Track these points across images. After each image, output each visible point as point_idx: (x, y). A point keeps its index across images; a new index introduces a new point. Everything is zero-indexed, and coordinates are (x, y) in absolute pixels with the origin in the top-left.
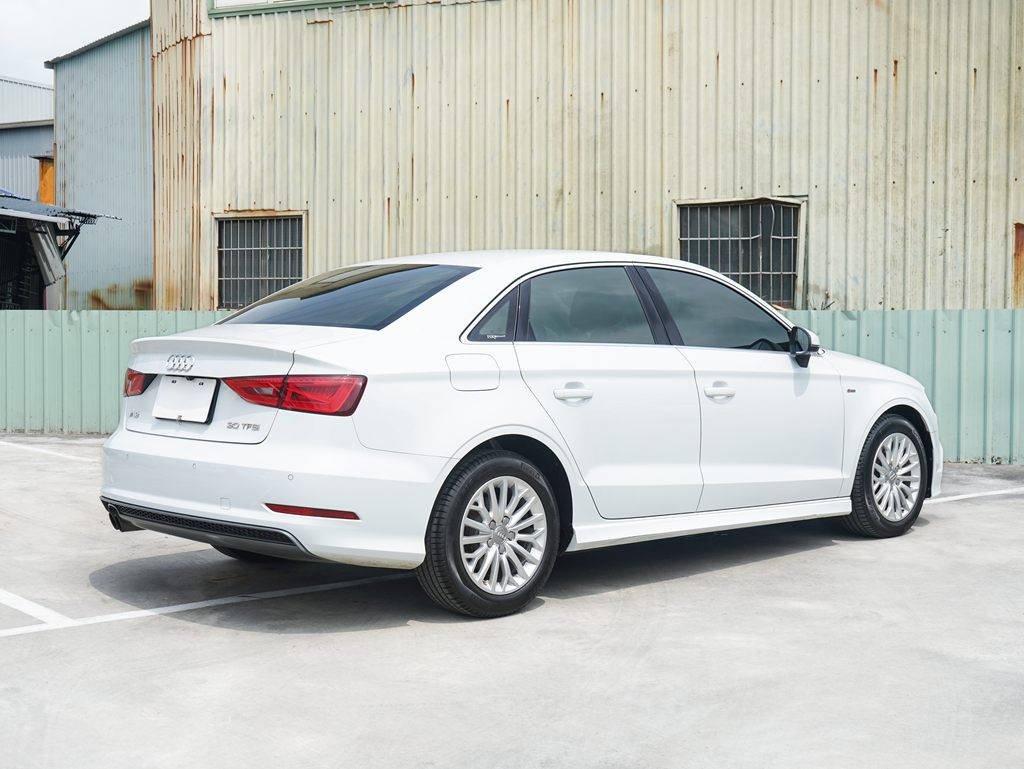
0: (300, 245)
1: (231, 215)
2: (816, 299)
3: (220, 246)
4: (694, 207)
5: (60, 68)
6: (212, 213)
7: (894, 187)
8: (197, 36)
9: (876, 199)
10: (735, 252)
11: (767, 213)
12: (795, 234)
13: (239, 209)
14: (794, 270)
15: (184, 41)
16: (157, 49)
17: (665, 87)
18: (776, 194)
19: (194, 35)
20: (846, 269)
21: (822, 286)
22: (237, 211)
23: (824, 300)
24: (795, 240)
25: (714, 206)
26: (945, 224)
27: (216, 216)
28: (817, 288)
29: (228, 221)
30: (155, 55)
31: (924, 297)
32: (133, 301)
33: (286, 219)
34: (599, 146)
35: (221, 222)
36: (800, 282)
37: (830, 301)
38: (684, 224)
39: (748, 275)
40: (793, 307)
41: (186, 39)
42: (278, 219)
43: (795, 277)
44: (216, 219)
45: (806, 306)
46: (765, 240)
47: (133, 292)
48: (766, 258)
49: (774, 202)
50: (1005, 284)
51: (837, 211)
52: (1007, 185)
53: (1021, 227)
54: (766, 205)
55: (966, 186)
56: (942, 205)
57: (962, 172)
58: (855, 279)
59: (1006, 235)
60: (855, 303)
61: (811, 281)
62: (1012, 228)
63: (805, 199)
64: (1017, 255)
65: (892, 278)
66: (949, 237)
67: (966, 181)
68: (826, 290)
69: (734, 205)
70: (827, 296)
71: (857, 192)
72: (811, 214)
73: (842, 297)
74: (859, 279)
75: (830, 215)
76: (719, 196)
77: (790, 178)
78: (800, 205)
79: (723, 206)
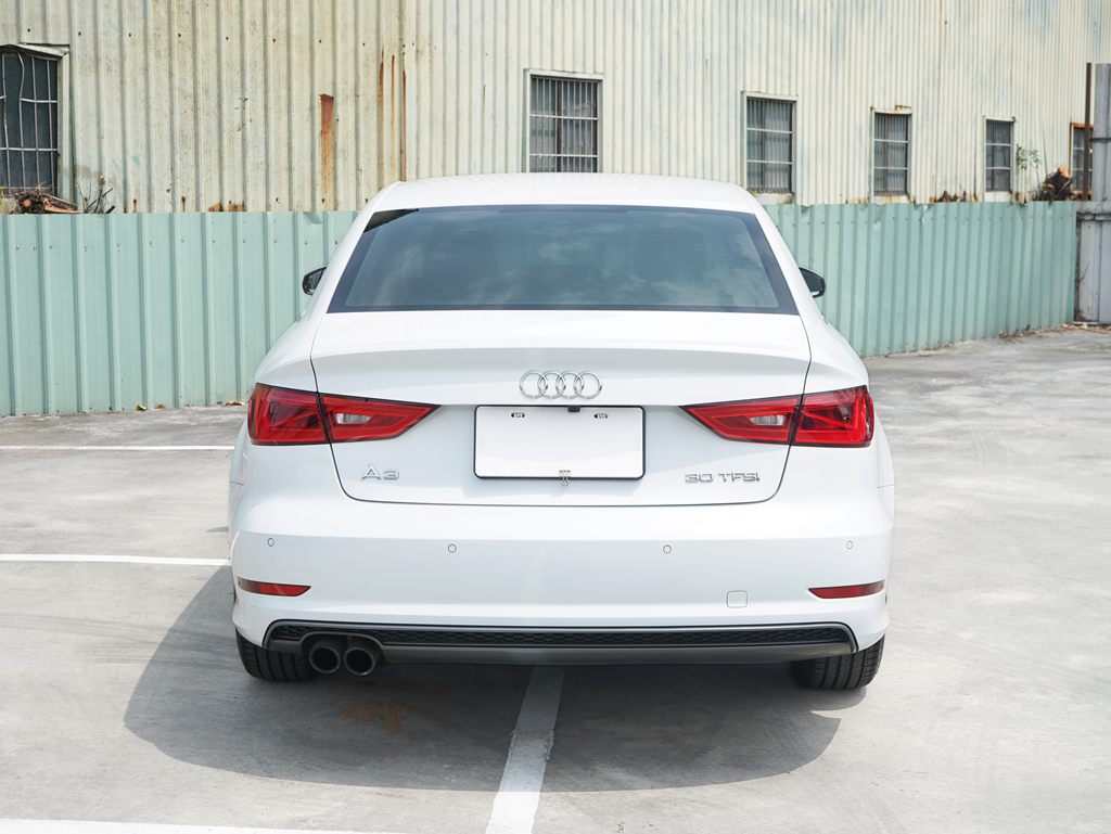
2: (87, 183)
7: (180, 42)
9: (158, 55)
11: (14, 65)
12: (55, 97)
14: (56, 146)
18: (25, 39)
20: (124, 146)
21: (94, 168)
23: (98, 187)
24: (55, 106)
26: (243, 92)
28: (87, 171)
31: (221, 183)
36: (64, 162)
37: (107, 188)
43: (57, 155)
45: (74, 195)
46: (11, 104)
48: (14, 129)
49: (23, 52)
51: (109, 69)
52: (311, 48)
53: (327, 101)
54: (14, 55)
55: (265, 45)
56: (239, 69)
57: (259, 27)
58: (136, 159)
59: (312, 109)
60: (137, 191)
61: (80, 160)
62: (318, 101)
63: (66, 49)
64: (323, 133)
65: (181, 159)
66: (248, 109)
67: (265, 40)
68: (100, 174)
70: (102, 182)
71: (133, 44)
72: (74, 72)
73: (119, 182)
74: (141, 159)
75: (101, 73)
77: (44, 20)
78: (60, 58)
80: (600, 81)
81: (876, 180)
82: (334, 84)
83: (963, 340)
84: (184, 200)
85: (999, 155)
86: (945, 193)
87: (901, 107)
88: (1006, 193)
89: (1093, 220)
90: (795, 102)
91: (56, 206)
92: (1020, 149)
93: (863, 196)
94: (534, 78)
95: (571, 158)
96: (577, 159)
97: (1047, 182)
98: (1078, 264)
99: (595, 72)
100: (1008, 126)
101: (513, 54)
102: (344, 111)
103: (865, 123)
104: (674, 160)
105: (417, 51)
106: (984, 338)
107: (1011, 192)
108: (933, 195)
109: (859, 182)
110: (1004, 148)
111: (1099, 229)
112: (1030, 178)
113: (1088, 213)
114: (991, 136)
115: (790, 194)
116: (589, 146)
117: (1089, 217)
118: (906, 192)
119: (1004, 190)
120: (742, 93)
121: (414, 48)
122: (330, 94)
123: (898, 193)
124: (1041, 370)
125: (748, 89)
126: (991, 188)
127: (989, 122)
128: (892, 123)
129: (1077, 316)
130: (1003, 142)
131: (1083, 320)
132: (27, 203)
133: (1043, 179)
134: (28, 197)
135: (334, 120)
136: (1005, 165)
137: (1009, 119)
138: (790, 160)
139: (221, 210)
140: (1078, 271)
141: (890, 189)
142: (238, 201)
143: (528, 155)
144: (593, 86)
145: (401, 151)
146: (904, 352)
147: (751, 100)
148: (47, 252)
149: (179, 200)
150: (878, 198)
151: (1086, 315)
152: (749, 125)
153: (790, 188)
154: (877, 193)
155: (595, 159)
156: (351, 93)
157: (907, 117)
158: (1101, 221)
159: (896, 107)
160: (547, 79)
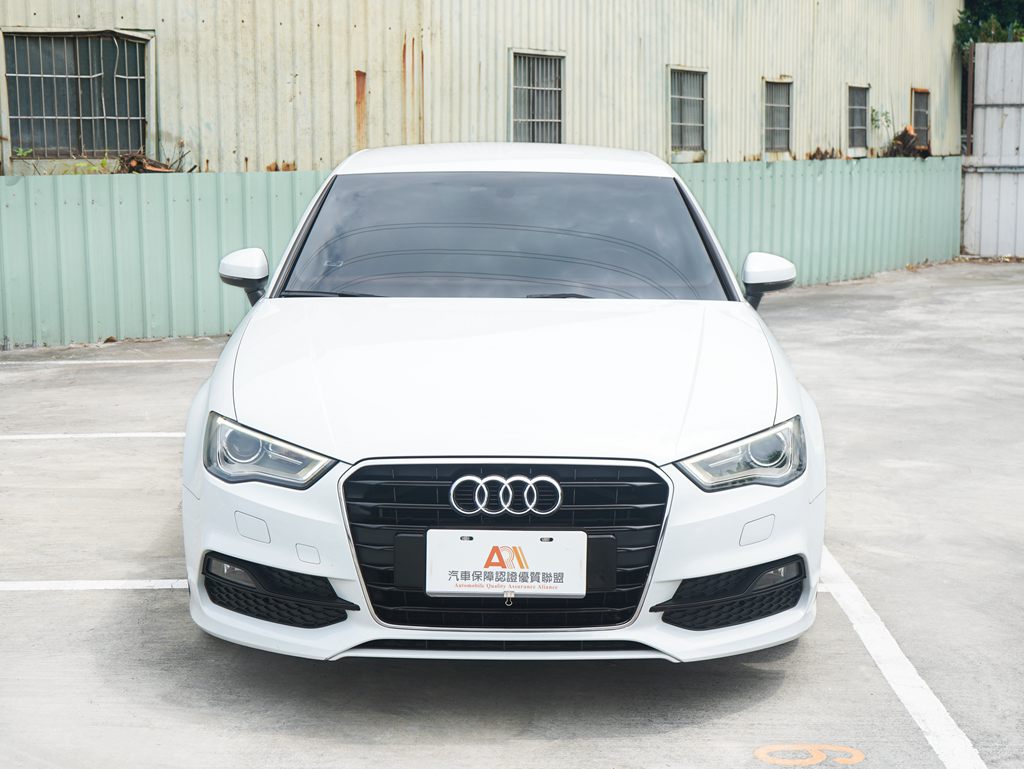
2: (170, 147)
4: (22, 36)
7: (243, 27)
9: (225, 38)
11: (110, 47)
12: (143, 74)
14: (145, 115)
18: (119, 25)
20: (198, 115)
21: (175, 134)
23: (179, 149)
24: (143, 81)
25: (47, 37)
26: (293, 69)
28: (169, 135)
31: (276, 145)
36: (151, 128)
37: (185, 150)
38: (8, 57)
39: (91, 120)
43: (144, 122)
46: (108, 79)
48: (110, 101)
49: (118, 35)
50: (349, 132)
51: (187, 50)
52: (348, 32)
53: (361, 75)
54: (109, 39)
55: (311, 30)
56: (290, 49)
57: (307, 15)
58: (208, 126)
59: (348, 83)
60: (209, 152)
61: (163, 127)
62: (353, 77)
63: (152, 33)
64: (358, 103)
65: (244, 125)
66: (297, 82)
67: (311, 25)
68: (180, 138)
69: (71, 37)
70: (182, 145)
71: (206, 29)
72: (159, 53)
73: (195, 145)
74: (212, 126)
75: (180, 53)
76: (53, 25)
77: (135, 9)
78: (147, 41)
79: (59, 37)
80: (563, 57)
81: (767, 139)
82: (366, 62)
83: (880, 271)
84: (246, 159)
85: (857, 117)
86: (818, 149)
87: (785, 76)
88: (864, 149)
89: (976, 172)
90: (706, 73)
91: (152, 165)
92: (874, 111)
93: (757, 152)
94: (516, 55)
95: (542, 123)
96: (547, 123)
97: (896, 139)
98: (963, 208)
99: (560, 50)
100: (865, 91)
101: (501, 37)
102: (373, 84)
103: (758, 89)
104: (617, 123)
105: (432, 34)
106: (895, 270)
107: (867, 148)
108: (809, 151)
109: (755, 142)
110: (861, 110)
111: (980, 179)
112: (882, 136)
113: (971, 167)
114: (852, 102)
115: (702, 152)
116: (555, 111)
117: (972, 170)
118: (788, 149)
119: (860, 146)
120: (667, 66)
121: (429, 32)
122: (363, 71)
123: (782, 150)
124: (961, 294)
125: (671, 63)
126: (852, 144)
127: (851, 88)
128: (778, 89)
129: (963, 250)
130: (861, 105)
131: (967, 254)
132: (134, 163)
133: (892, 137)
134: (133, 158)
135: (367, 92)
136: (862, 125)
137: (865, 86)
138: (703, 123)
139: (277, 169)
140: (963, 214)
141: (777, 146)
142: (290, 161)
143: (512, 120)
144: (558, 61)
145: (420, 118)
146: (838, 281)
147: (673, 72)
148: (197, 203)
149: (243, 160)
150: (768, 154)
151: (968, 250)
152: (672, 94)
153: (702, 147)
154: (767, 150)
155: (560, 123)
156: (379, 69)
157: (789, 85)
158: (982, 173)
159: (781, 76)
160: (524, 56)
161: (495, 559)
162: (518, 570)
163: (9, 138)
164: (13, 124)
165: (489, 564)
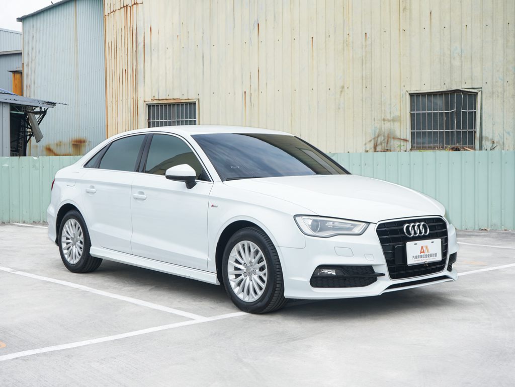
0: (195, 118)
1: (155, 102)
2: (487, 144)
3: (149, 120)
4: (418, 95)
5: (25, 21)
6: (145, 101)
8: (134, 4)
10: (441, 119)
11: (459, 97)
12: (475, 109)
13: (160, 99)
14: (475, 129)
15: (126, 7)
16: (107, 11)
17: (401, 30)
18: (464, 87)
19: (133, 4)
20: (503, 127)
21: (490, 137)
22: (159, 100)
23: (491, 145)
24: (475, 112)
25: (429, 94)
27: (147, 103)
28: (487, 138)
29: (153, 106)
30: (107, 14)
32: (71, 150)
33: (186, 104)
34: (364, 62)
35: (149, 106)
36: (478, 135)
37: (495, 145)
38: (413, 104)
39: (449, 132)
40: (474, 148)
41: (127, 6)
42: (182, 104)
43: (475, 132)
44: (147, 104)
45: (481, 148)
46: (458, 112)
47: (71, 145)
48: (458, 123)
49: (463, 92)
51: (498, 96)
54: (459, 93)
58: (508, 133)
60: (509, 146)
61: (485, 134)
63: (480, 90)
68: (493, 139)
69: (441, 94)
70: (493, 143)
71: (509, 85)
72: (483, 98)
73: (501, 143)
74: (511, 133)
75: (494, 98)
76: (432, 89)
77: (472, 78)
78: (477, 93)
79: (435, 94)
161: (422, 251)
162: (427, 254)
163: (410, 141)
164: (412, 134)
165: (421, 252)
